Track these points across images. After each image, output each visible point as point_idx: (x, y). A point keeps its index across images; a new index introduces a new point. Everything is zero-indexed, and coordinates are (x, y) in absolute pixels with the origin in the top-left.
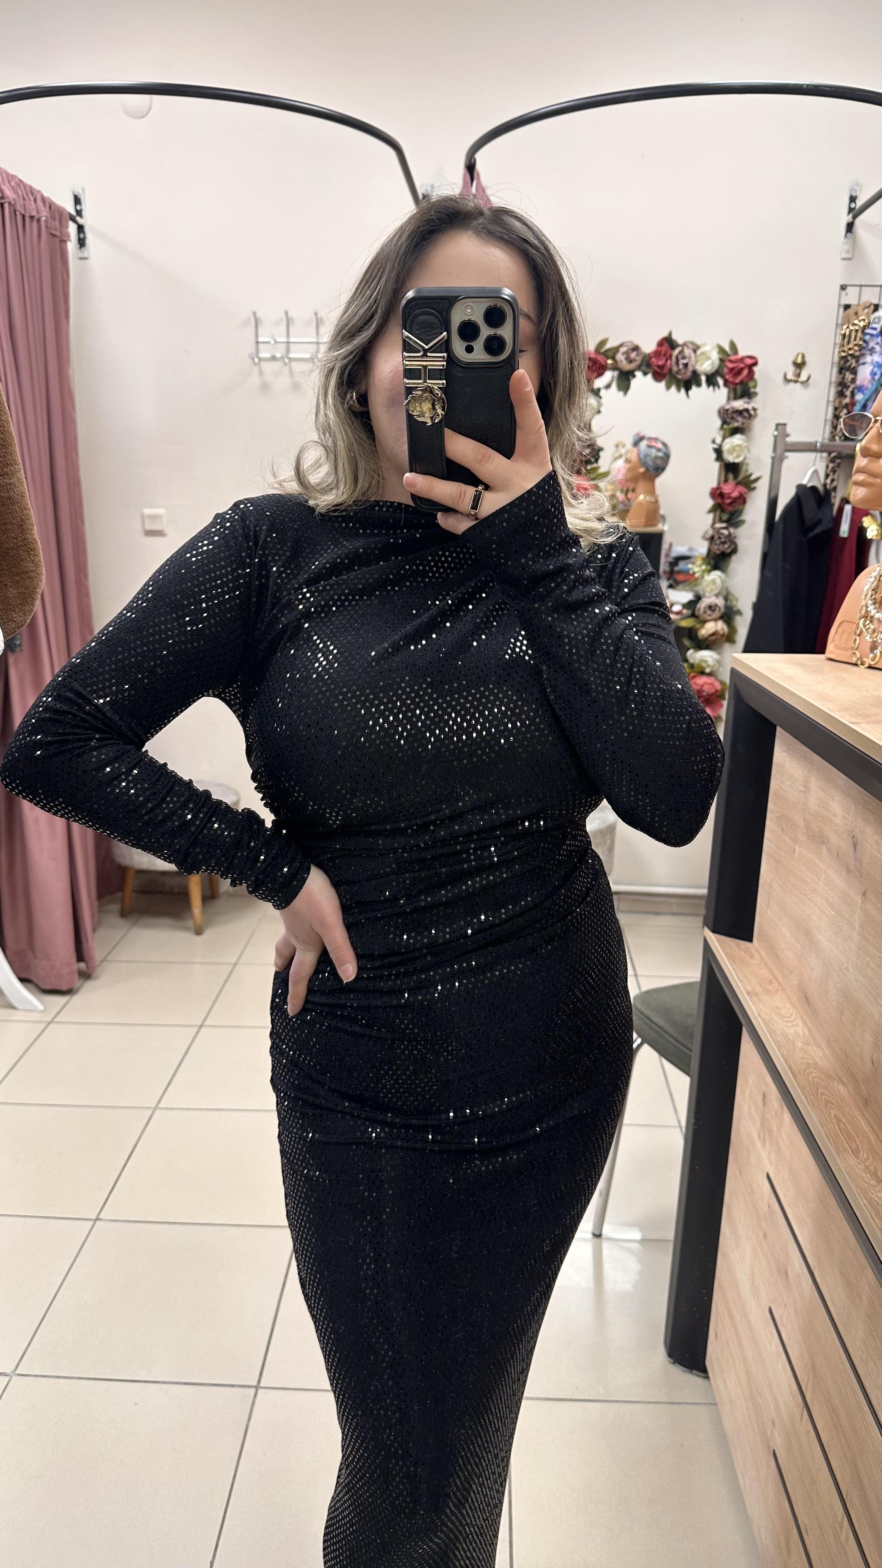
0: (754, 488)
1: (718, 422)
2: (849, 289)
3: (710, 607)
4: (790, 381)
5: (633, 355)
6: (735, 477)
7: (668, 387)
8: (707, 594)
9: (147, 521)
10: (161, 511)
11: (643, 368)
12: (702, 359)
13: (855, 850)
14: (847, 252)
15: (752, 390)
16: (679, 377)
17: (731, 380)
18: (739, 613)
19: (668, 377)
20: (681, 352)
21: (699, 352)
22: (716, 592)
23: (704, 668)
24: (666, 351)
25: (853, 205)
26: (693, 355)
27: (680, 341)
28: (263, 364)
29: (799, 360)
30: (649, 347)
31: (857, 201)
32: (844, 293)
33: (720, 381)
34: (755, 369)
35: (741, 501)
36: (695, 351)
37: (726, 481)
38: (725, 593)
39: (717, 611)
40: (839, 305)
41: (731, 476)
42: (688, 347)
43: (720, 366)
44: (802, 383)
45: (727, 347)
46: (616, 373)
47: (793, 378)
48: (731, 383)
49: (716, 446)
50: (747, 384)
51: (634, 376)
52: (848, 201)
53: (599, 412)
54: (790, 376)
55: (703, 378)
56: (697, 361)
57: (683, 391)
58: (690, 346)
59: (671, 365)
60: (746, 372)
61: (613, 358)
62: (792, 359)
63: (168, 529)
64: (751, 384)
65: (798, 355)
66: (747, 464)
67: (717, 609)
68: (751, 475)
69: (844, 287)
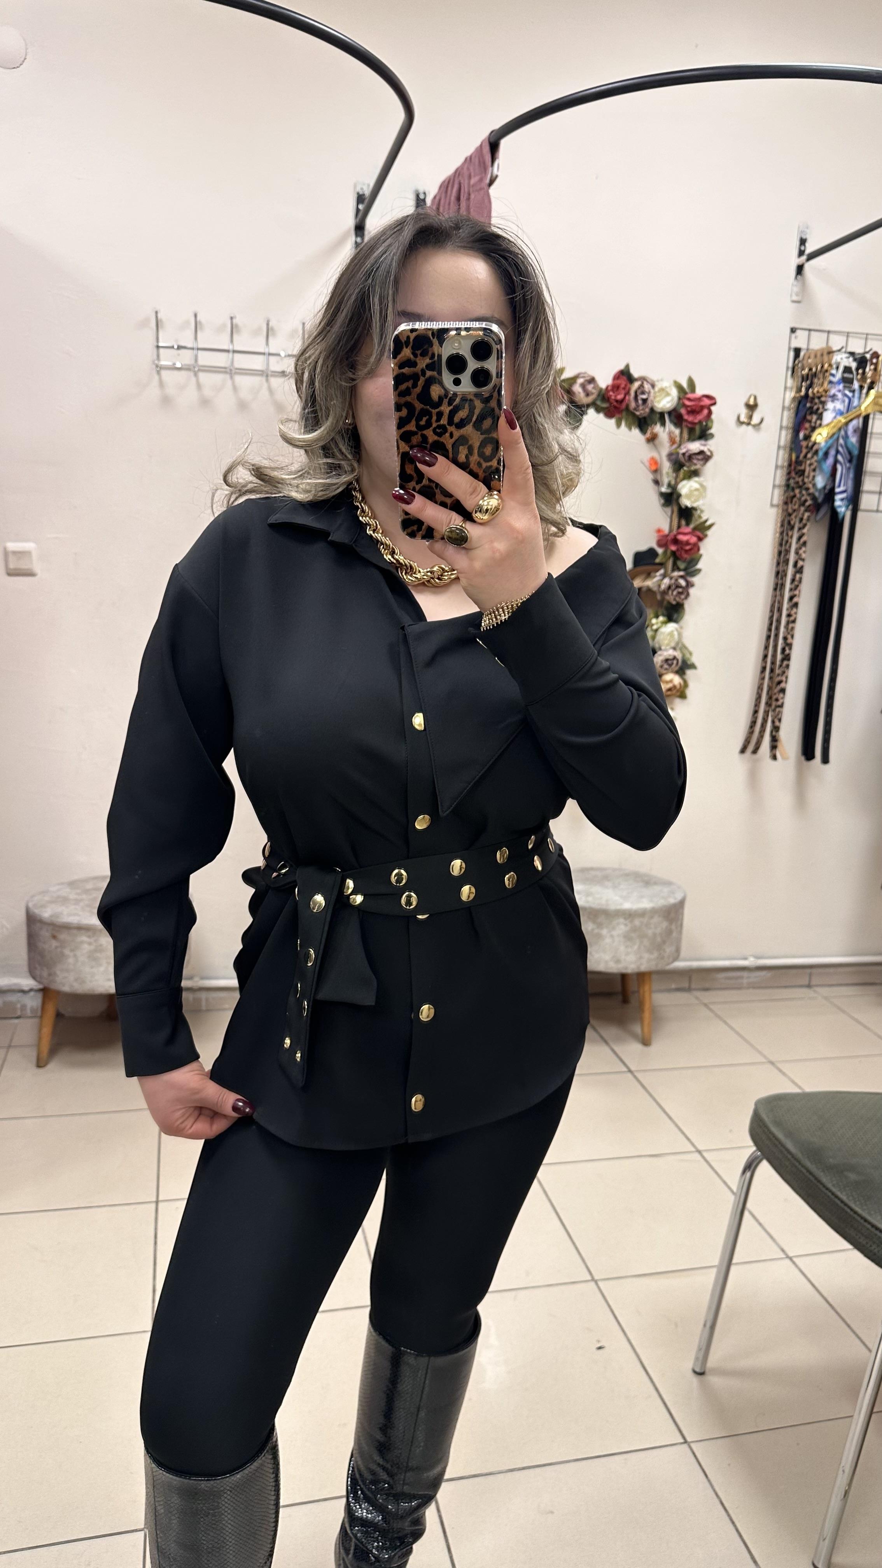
0: (707, 536)
1: (669, 467)
2: (798, 332)
3: (667, 661)
4: (742, 423)
6: (689, 523)
8: (663, 648)
10: (28, 546)
11: (598, 403)
12: (660, 396)
14: (797, 295)
15: (710, 433)
16: (636, 414)
18: (695, 667)
20: (638, 387)
21: (657, 388)
22: (673, 644)
24: (624, 386)
25: (803, 248)
26: (652, 390)
27: (639, 377)
29: (752, 402)
30: (605, 379)
32: (793, 335)
34: (713, 409)
35: (694, 550)
37: (678, 527)
38: (682, 646)
39: (674, 665)
40: (790, 349)
41: (683, 522)
42: (647, 383)
43: (676, 404)
44: (754, 426)
45: (685, 386)
47: (746, 420)
48: (689, 422)
49: (664, 489)
50: (705, 425)
51: (586, 413)
52: (798, 243)
54: (743, 418)
56: (655, 398)
58: (649, 380)
59: (629, 401)
60: (704, 412)
62: (744, 400)
64: (708, 424)
65: (750, 397)
66: (701, 509)
67: (675, 662)
68: (706, 521)
69: (794, 330)
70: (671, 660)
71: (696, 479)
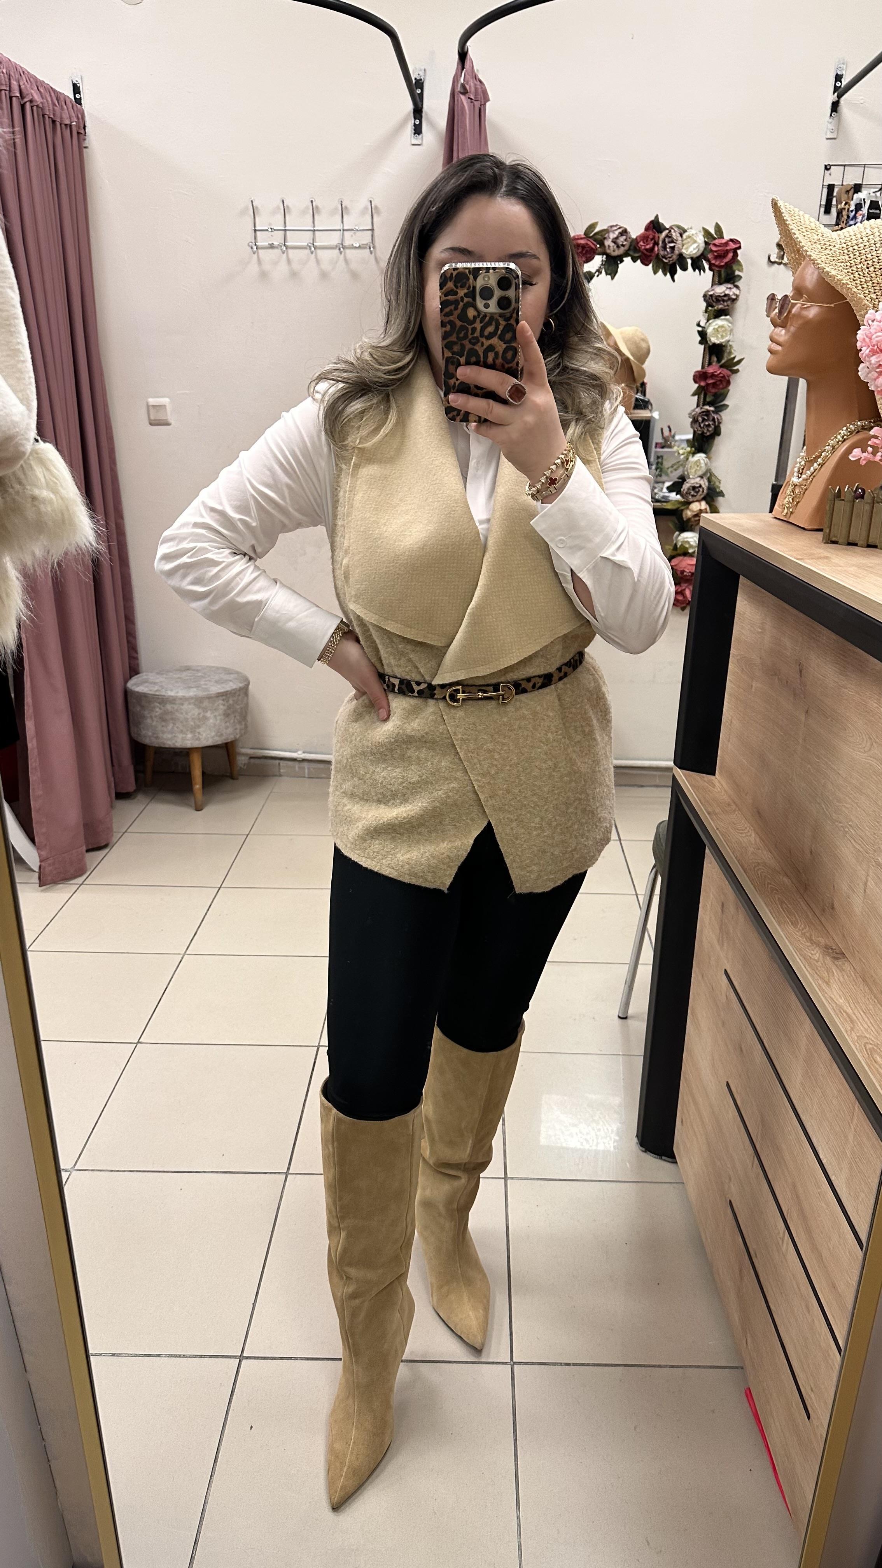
0: (737, 371)
1: (705, 304)
2: (833, 169)
3: (694, 488)
4: (774, 263)
5: (622, 239)
6: (719, 361)
7: (655, 272)
8: (691, 477)
9: (150, 408)
10: (163, 400)
11: (631, 253)
12: (688, 243)
13: (801, 676)
14: (832, 132)
15: (737, 273)
16: (665, 261)
17: (717, 263)
18: (721, 494)
19: (655, 262)
20: (667, 236)
21: (684, 236)
22: (700, 473)
23: (687, 549)
24: (654, 235)
25: (838, 84)
26: (680, 238)
27: (667, 227)
28: (260, 251)
30: (636, 230)
31: (843, 80)
32: (827, 173)
33: (706, 266)
34: (739, 251)
35: (724, 384)
36: (681, 235)
37: (710, 364)
38: (709, 475)
39: (700, 493)
40: (823, 186)
41: (715, 359)
42: (675, 231)
43: (705, 249)
45: (713, 232)
46: (605, 256)
47: (777, 260)
48: (717, 266)
49: (700, 329)
50: (731, 268)
51: (622, 261)
52: (833, 80)
54: (774, 258)
55: (689, 261)
56: (683, 246)
57: (668, 274)
58: (676, 229)
59: (658, 250)
60: (731, 255)
61: (602, 244)
63: (171, 418)
64: (735, 267)
66: (730, 346)
67: (701, 490)
68: (734, 358)
69: (828, 167)
70: (698, 487)
71: (728, 317)
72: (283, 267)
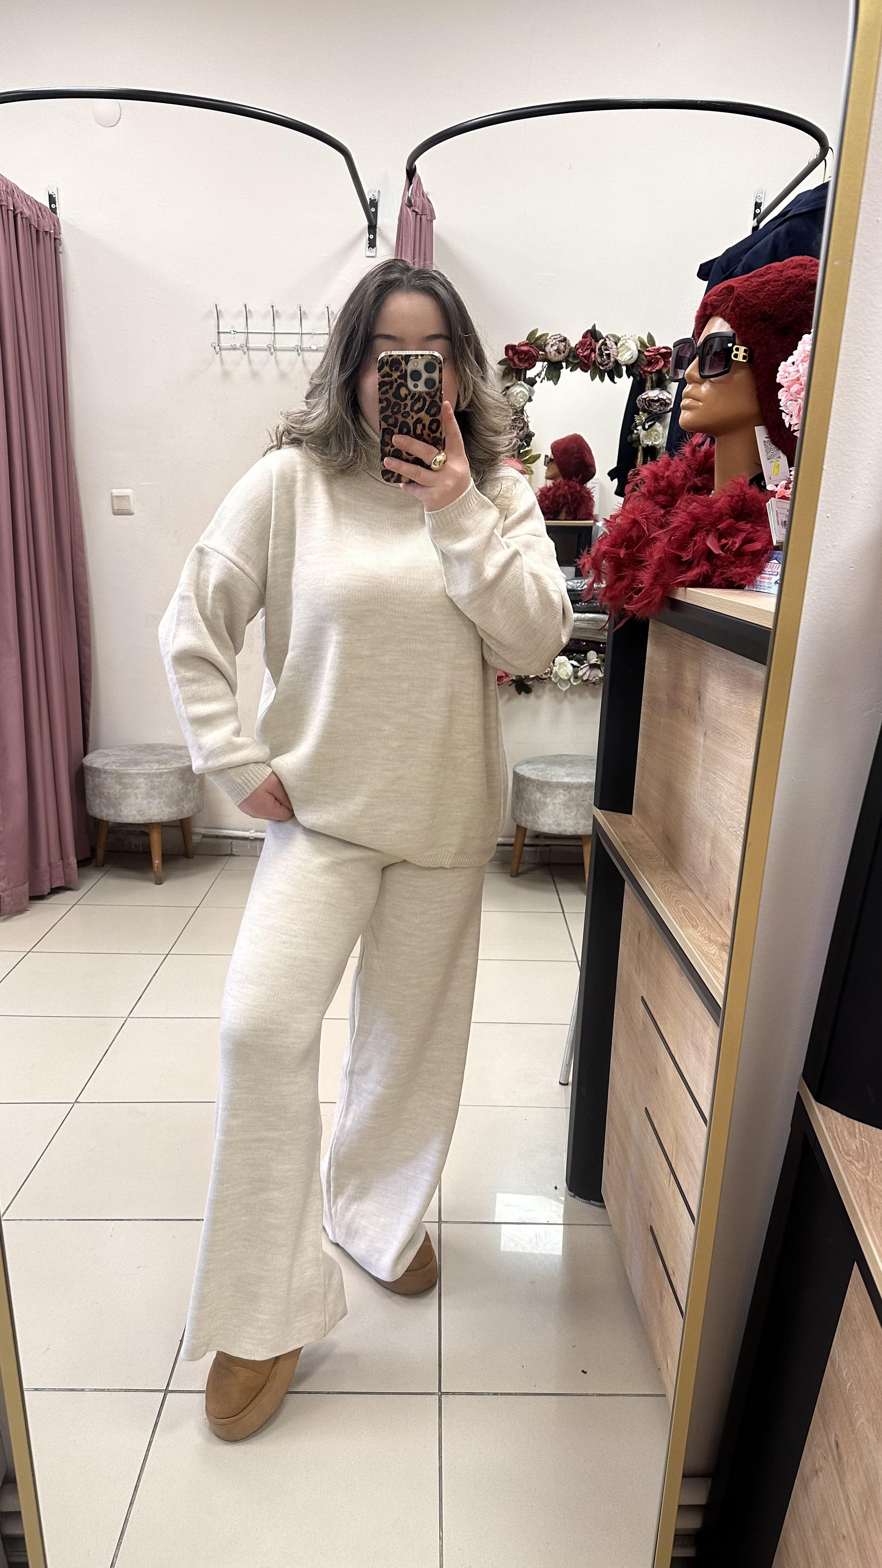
5: (561, 347)
7: (593, 377)
9: (115, 498)
10: (127, 492)
12: (623, 350)
17: (649, 369)
19: (592, 368)
24: (591, 344)
25: (758, 211)
28: (223, 352)
31: (762, 207)
36: (616, 344)
42: (610, 340)
46: (546, 363)
48: (649, 372)
50: (663, 374)
52: (753, 205)
53: (530, 400)
55: (624, 368)
57: (606, 380)
60: (662, 362)
61: (544, 351)
63: (135, 507)
72: (244, 368)
